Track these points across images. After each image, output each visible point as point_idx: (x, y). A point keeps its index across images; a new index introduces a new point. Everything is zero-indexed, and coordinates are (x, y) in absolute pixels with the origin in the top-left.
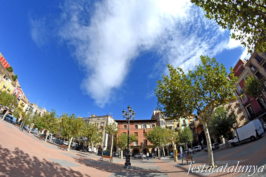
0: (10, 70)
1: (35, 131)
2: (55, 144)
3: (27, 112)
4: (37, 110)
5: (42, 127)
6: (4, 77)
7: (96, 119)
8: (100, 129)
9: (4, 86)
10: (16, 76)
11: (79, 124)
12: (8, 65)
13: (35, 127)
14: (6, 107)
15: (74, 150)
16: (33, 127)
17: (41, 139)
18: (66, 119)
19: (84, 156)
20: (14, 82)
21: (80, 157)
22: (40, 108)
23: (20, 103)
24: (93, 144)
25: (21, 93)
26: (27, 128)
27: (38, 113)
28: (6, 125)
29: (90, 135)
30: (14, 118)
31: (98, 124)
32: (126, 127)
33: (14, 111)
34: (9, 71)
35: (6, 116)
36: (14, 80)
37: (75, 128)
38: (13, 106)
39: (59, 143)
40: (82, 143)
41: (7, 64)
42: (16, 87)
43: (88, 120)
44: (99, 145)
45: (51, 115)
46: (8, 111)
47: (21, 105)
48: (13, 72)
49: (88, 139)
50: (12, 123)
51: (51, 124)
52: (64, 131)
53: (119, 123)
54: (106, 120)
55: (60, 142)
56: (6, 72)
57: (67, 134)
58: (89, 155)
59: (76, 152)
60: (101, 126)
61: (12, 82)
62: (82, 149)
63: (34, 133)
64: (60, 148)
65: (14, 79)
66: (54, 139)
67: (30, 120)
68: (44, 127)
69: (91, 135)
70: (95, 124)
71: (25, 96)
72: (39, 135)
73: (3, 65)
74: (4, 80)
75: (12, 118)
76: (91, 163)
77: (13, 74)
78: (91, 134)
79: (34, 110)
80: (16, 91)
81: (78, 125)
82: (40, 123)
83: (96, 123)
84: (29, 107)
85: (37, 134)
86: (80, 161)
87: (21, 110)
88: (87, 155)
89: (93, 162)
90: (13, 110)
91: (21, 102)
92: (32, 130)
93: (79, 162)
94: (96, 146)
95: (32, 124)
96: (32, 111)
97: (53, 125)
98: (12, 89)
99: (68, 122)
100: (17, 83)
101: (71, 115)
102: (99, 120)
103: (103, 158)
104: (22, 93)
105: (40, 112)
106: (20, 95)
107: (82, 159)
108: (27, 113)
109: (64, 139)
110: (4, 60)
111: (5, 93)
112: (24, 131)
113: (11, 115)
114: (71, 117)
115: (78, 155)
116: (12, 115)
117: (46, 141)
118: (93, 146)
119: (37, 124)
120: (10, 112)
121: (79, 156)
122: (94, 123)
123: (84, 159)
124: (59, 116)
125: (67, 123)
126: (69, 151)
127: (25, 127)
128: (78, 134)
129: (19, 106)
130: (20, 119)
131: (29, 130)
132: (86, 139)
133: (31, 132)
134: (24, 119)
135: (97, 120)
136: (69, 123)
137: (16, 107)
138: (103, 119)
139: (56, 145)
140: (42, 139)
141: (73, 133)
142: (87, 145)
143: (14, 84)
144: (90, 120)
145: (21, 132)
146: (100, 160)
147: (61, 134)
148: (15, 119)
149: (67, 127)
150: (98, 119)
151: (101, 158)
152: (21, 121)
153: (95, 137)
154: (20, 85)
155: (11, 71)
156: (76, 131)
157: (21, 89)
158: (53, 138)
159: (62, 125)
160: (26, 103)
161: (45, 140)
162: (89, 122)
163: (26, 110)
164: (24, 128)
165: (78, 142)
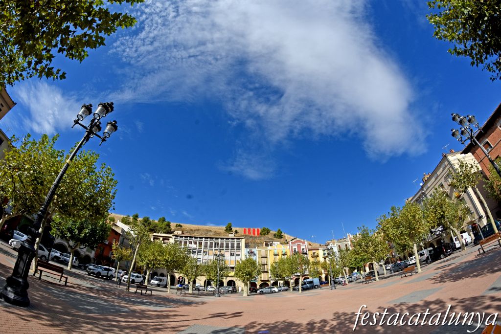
0: (266, 232)
1: (354, 277)
2: (394, 275)
3: (327, 259)
4: (339, 246)
5: (362, 263)
6: (267, 245)
7: (433, 179)
8: (452, 191)
9: (275, 255)
10: (279, 231)
11: (411, 216)
12: (258, 230)
13: (352, 270)
14: (295, 275)
15: (430, 263)
16: (348, 273)
17: (369, 282)
18: (387, 224)
19: (449, 265)
20: (282, 240)
21: (443, 270)
22: (341, 239)
23: (310, 256)
24: (456, 231)
25: (301, 244)
26: (340, 280)
27: (343, 248)
28: (308, 296)
29: (441, 218)
30: (314, 279)
31: (442, 186)
32: (489, 145)
33: (310, 272)
34: (265, 234)
35: (302, 285)
36: (281, 237)
37: (410, 227)
38: (304, 267)
39: (400, 270)
40: (439, 242)
41: (256, 230)
42: (290, 243)
43: (423, 193)
44: (469, 223)
45: (364, 237)
46: (301, 278)
47: (312, 257)
48: (271, 232)
49: (443, 227)
50: (315, 288)
51: (371, 249)
52: (398, 244)
53: (472, 151)
54: (449, 166)
55: (401, 266)
56: (264, 239)
57: (405, 245)
58: (458, 257)
59: (434, 266)
60: (449, 186)
61: (280, 241)
62: (443, 253)
63: (354, 280)
64: (404, 275)
65: (279, 236)
66: (390, 268)
67: (337, 266)
68: (364, 260)
69: (443, 217)
70: (435, 191)
71: (310, 243)
72: (363, 278)
73: (253, 235)
74: (269, 248)
75: (311, 282)
76: (463, 270)
77: (273, 232)
78: (442, 213)
79: (336, 250)
80: (294, 248)
81: (410, 218)
82: (355, 260)
83: (436, 189)
84: (326, 252)
85: (360, 279)
86: (442, 279)
87: (318, 263)
88: (454, 258)
89: (466, 267)
90: (307, 271)
91: (310, 253)
92: (350, 278)
93: (440, 282)
94: (465, 229)
95: (345, 270)
96: (333, 253)
97: (376, 249)
98: (287, 249)
99: (394, 226)
100: (287, 237)
101: (391, 212)
102: (438, 176)
103: (483, 246)
104: (304, 243)
105: (346, 245)
106: (302, 247)
107: (446, 271)
108: (329, 261)
109: (406, 255)
110: (249, 230)
111: (282, 261)
112: (338, 287)
113: (308, 278)
114: (393, 215)
115: (438, 269)
116: (310, 278)
117: (377, 279)
118: (458, 233)
119: (352, 264)
120: (304, 277)
121: (440, 271)
122: (433, 190)
123: (450, 269)
124: (375, 229)
125: (393, 228)
126: (422, 270)
127: (337, 280)
128: (419, 232)
129: (311, 260)
130: (323, 276)
131: (345, 281)
132: (440, 228)
133: (349, 282)
134: (328, 271)
135: (436, 179)
136: (397, 226)
137: (308, 266)
138: (443, 171)
139: (397, 275)
140: (370, 280)
141: (411, 236)
142: (449, 238)
143: (284, 241)
144: (427, 190)
145: (334, 291)
146: (480, 254)
147: (398, 250)
148: (316, 281)
149: (396, 235)
150: (436, 176)
151: (479, 250)
152: (326, 278)
153: (453, 212)
154: (293, 236)
155: (268, 232)
156: (415, 230)
157: (298, 239)
158: (388, 268)
159: (388, 238)
160: (318, 250)
161: (375, 280)
162: (426, 196)
163: (325, 258)
164: (335, 283)
165: (431, 245)
